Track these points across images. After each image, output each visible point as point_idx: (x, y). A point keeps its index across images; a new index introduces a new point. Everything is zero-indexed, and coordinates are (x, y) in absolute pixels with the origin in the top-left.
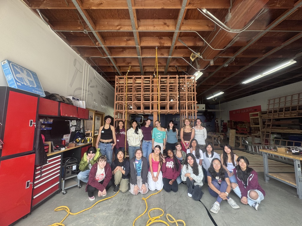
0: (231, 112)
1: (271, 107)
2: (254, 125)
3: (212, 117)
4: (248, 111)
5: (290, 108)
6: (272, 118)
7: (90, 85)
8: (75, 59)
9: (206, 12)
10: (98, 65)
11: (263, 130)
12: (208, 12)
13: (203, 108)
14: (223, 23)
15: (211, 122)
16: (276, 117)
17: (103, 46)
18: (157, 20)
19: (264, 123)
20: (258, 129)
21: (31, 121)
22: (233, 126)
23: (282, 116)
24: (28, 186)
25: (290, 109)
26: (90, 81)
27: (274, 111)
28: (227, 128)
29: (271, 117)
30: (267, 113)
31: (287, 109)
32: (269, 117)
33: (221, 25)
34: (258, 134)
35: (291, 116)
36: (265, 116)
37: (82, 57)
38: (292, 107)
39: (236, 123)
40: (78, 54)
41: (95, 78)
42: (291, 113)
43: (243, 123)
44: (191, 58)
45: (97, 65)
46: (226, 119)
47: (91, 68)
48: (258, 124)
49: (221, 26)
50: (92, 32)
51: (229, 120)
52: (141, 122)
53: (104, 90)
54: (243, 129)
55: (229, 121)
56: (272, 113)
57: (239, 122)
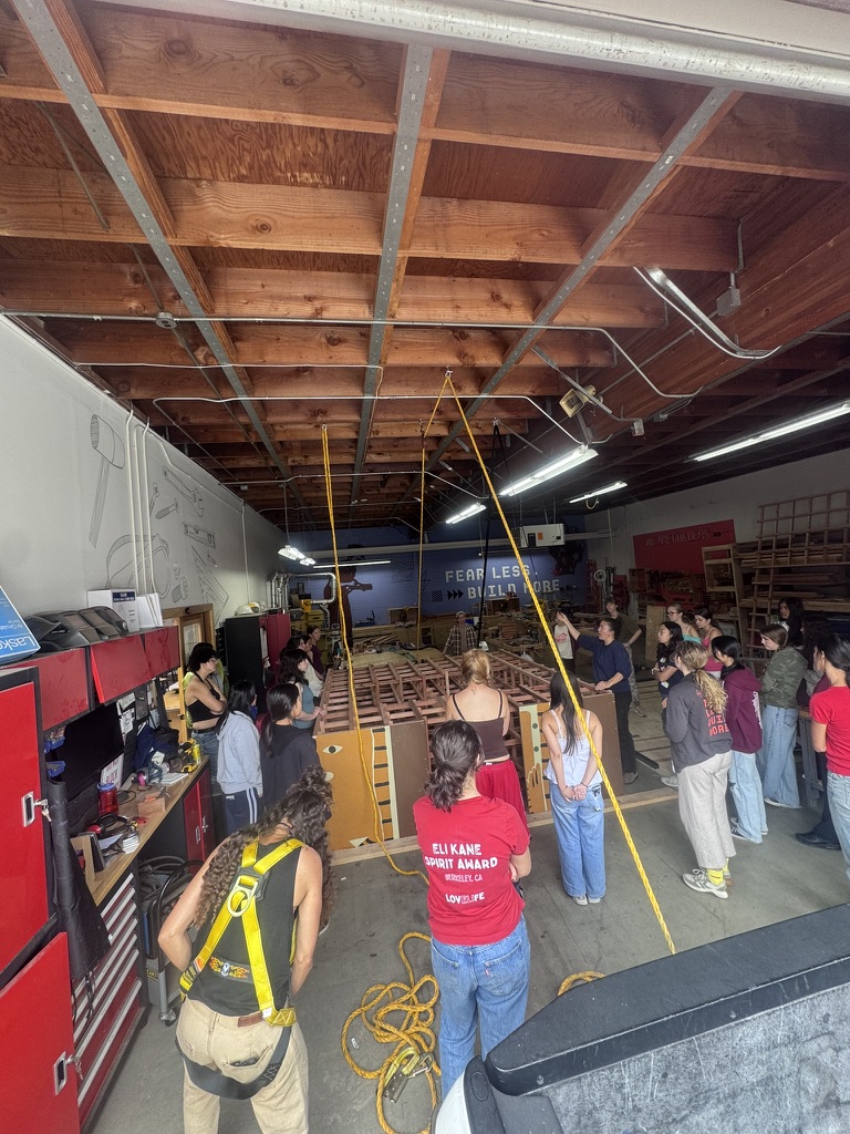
0: (639, 541)
1: (769, 529)
2: (719, 585)
3: (576, 556)
4: (693, 538)
5: (823, 533)
6: (773, 566)
7: (155, 511)
8: (95, 417)
9: (663, 281)
10: (182, 423)
11: (747, 602)
12: (670, 284)
13: (559, 538)
14: (707, 315)
15: (573, 573)
16: (785, 561)
17: (226, 365)
18: (467, 280)
19: (747, 578)
20: (729, 600)
21: (28, 801)
22: (647, 585)
23: (802, 561)
24: (61, 1078)
25: (826, 537)
26: (153, 491)
27: (778, 541)
28: (627, 593)
29: (770, 563)
30: (756, 549)
31: (816, 537)
32: (764, 563)
33: (697, 320)
34: (731, 614)
35: (827, 560)
36: (752, 560)
37: (116, 400)
38: (830, 532)
39: (657, 578)
40: (102, 390)
41: (168, 473)
42: (829, 551)
43: (681, 576)
44: (563, 403)
45: (177, 423)
46: (624, 564)
47: (153, 435)
48: (731, 583)
49: (697, 323)
50: (194, 322)
51: (634, 567)
52: (330, 598)
53: (200, 512)
54: (682, 597)
55: (632, 572)
56: (771, 547)
57: (667, 574)
